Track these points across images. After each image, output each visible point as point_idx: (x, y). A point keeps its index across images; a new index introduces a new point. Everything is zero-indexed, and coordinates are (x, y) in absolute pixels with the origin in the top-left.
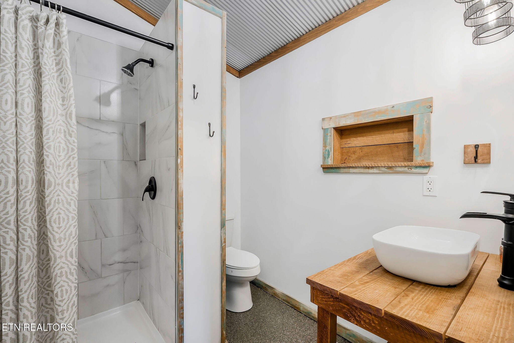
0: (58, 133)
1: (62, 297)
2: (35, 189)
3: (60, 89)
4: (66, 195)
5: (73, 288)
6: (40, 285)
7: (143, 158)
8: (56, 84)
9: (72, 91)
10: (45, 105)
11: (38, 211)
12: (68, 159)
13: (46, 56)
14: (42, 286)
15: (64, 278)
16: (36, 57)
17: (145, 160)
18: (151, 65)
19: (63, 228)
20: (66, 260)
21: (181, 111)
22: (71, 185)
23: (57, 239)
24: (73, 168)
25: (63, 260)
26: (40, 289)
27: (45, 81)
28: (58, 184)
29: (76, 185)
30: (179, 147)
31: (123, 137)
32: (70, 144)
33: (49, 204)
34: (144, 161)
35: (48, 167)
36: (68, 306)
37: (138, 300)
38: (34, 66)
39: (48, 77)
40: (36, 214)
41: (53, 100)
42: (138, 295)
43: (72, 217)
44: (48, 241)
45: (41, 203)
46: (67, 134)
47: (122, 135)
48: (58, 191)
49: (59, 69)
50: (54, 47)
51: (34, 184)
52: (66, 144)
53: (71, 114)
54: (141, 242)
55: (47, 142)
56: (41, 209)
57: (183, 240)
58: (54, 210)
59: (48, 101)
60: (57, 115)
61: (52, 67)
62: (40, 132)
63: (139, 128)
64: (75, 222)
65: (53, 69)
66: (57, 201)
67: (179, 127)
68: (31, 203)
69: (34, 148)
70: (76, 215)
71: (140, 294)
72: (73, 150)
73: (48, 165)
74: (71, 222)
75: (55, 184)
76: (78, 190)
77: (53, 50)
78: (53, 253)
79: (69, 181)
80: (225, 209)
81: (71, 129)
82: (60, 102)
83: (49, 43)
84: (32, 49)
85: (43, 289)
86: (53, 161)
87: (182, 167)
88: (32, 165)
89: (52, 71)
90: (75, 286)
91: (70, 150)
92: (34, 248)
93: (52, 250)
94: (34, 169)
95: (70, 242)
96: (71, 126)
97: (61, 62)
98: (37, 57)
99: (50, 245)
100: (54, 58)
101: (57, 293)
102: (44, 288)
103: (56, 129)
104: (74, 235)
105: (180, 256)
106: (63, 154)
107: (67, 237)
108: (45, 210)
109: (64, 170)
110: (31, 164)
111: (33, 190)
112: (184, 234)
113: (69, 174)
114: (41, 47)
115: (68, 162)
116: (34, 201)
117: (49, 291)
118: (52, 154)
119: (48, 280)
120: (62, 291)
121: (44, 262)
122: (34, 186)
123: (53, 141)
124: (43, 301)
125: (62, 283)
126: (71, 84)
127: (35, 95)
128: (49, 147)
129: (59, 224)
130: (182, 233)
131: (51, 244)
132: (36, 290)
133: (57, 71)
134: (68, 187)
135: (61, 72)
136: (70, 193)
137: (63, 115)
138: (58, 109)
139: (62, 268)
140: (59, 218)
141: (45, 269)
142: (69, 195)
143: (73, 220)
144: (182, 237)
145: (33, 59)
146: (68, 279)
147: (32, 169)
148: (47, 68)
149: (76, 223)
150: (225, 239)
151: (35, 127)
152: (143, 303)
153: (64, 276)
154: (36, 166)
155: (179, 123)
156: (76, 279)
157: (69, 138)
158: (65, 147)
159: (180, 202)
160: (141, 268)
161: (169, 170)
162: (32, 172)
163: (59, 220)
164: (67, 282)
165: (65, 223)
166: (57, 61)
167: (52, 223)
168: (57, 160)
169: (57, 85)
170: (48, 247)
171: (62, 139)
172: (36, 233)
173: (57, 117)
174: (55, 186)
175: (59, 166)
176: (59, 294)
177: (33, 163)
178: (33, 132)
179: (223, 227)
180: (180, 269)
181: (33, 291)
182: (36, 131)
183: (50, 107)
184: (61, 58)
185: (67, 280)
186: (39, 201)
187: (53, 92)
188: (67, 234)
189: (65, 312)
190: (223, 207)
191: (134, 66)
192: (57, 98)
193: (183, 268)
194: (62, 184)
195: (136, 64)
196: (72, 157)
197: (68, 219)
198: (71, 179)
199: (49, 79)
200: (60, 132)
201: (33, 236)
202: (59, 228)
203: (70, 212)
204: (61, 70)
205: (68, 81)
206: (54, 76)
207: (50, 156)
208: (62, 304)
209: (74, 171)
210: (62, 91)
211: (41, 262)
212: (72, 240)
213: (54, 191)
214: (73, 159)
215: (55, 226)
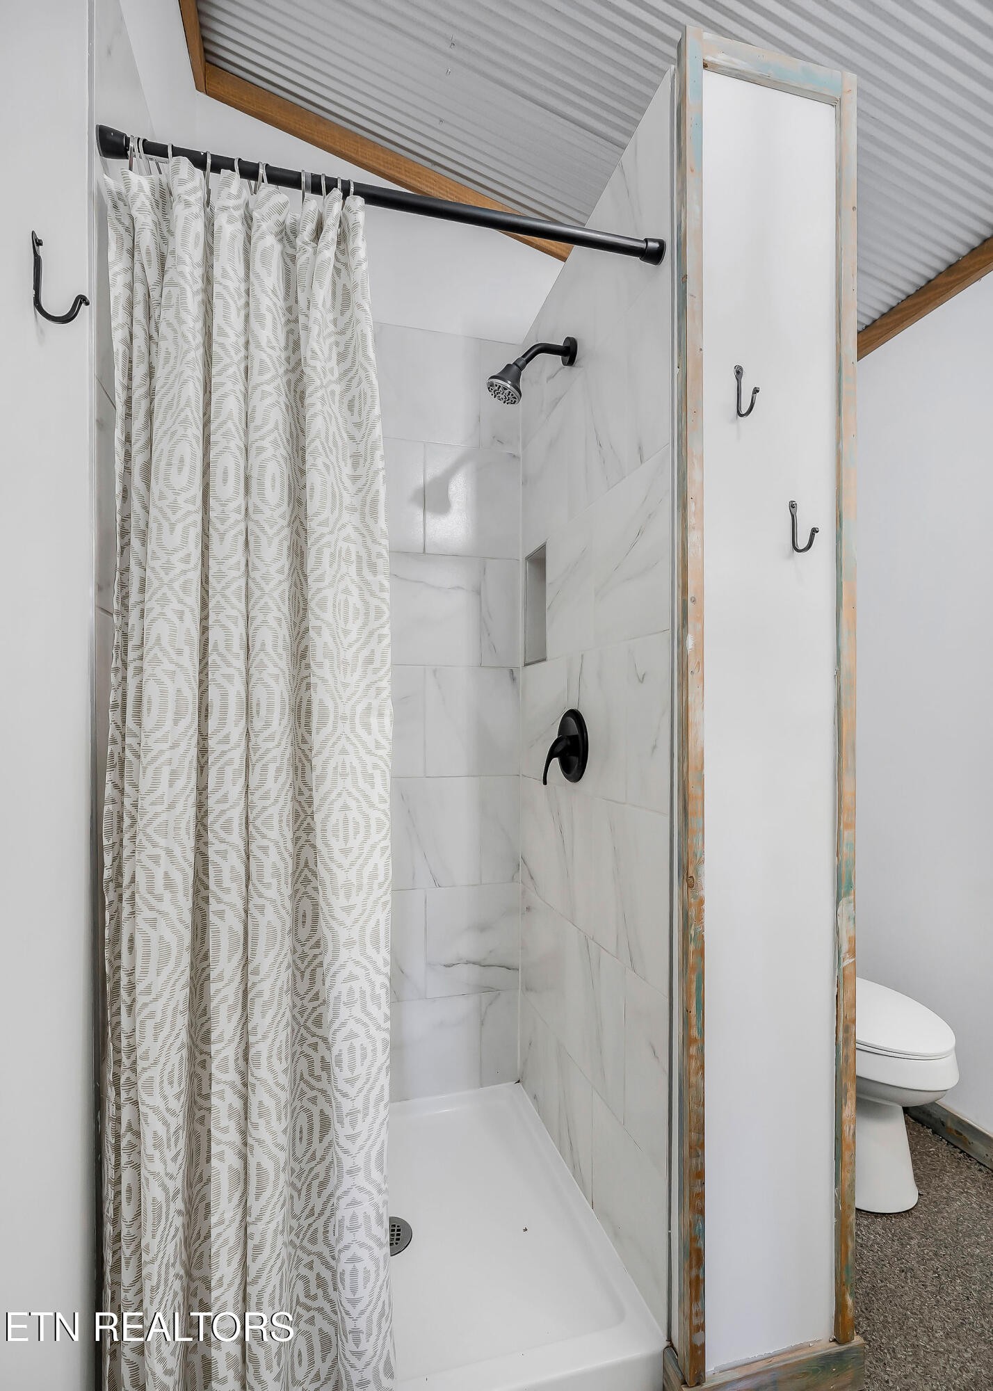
0: (343, 563)
1: (352, 1069)
2: (288, 730)
3: (347, 432)
4: (362, 752)
5: (379, 1046)
6: (298, 1016)
7: (537, 656)
8: (338, 415)
9: (378, 431)
10: (314, 478)
11: (294, 798)
12: (366, 643)
13: (315, 329)
14: (302, 1021)
15: (357, 1011)
16: (291, 345)
17: (544, 660)
18: (567, 359)
19: (355, 852)
20: (363, 953)
21: (696, 463)
22: (374, 721)
23: (339, 885)
24: (379, 669)
25: (355, 953)
26: (296, 1028)
27: (313, 404)
28: (344, 718)
29: (387, 721)
30: (690, 594)
31: (481, 602)
32: (373, 594)
33: (322, 778)
34: (543, 663)
35: (320, 665)
36: (367, 1099)
37: (518, 1082)
38: (287, 371)
39: (319, 394)
40: (289, 806)
41: (332, 463)
42: (519, 1067)
43: (378, 819)
44: (316, 889)
45: (300, 772)
46: (365, 565)
47: (479, 593)
48: (343, 740)
49: (346, 372)
50: (334, 308)
51: (286, 717)
52: (361, 595)
53: (375, 502)
54: (528, 909)
55: (319, 589)
56: (301, 793)
57: (703, 927)
58: (333, 796)
59: (321, 466)
60: (341, 511)
61: (329, 365)
62: (298, 566)
63: (521, 571)
64: (385, 838)
65: (332, 371)
66: (340, 770)
67: (692, 520)
68: (279, 770)
69: (285, 609)
70: (386, 815)
71: (525, 1063)
72: (379, 613)
73: (319, 658)
74: (375, 838)
75: (336, 717)
76: (391, 737)
77: (330, 317)
78: (330, 928)
79: (369, 708)
80: (851, 825)
81: (375, 549)
82: (347, 470)
83: (322, 293)
84: (283, 320)
85: (303, 1031)
86: (331, 645)
87: (700, 664)
88: (281, 659)
89: (329, 377)
90: (384, 1040)
91: (372, 614)
92: (284, 908)
93: (329, 918)
94: (287, 672)
95: (372, 898)
96: (374, 541)
97: (351, 350)
98: (294, 345)
99: (322, 903)
100: (332, 339)
101: (340, 1055)
102: (307, 1028)
103: (338, 548)
104: (381, 878)
105: (694, 986)
106: (354, 627)
107: (365, 881)
108: (311, 797)
109: (357, 675)
110: (280, 656)
111: (283, 733)
112: (706, 906)
113: (369, 686)
114: (305, 310)
115: (365, 653)
116: (285, 767)
117: (318, 1036)
118: (329, 625)
119: (316, 1003)
120: (351, 1049)
121: (306, 949)
122: (285, 722)
123: (331, 585)
124: (303, 1065)
125: (351, 1025)
126: (377, 411)
127: (289, 455)
128: (322, 605)
129: (346, 841)
130: (701, 902)
131: (326, 899)
132: (288, 1035)
133: (340, 379)
134: (367, 727)
135: (350, 381)
136: (372, 746)
137: (355, 510)
138: (343, 491)
139: (352, 977)
140: (346, 821)
141: (309, 971)
142: (369, 752)
143: (378, 832)
144: (700, 919)
145: (286, 348)
146: (368, 1014)
147: (282, 670)
148: (318, 364)
149: (387, 843)
150: (852, 940)
151: (289, 548)
152: (535, 1097)
153: (358, 1006)
154: (290, 662)
155: (692, 507)
156: (386, 1018)
157: (369, 576)
158: (360, 605)
159: (693, 789)
160: (528, 989)
161: (642, 680)
162: (281, 680)
163: (346, 829)
164: (365, 1024)
165: (360, 837)
166: (341, 349)
167: (329, 835)
168: (342, 644)
169: (340, 420)
170: (316, 905)
171: (353, 582)
172: (290, 861)
173: (340, 515)
174: (335, 723)
175: (346, 663)
176: (345, 1058)
177: (284, 653)
178: (285, 562)
179: (847, 893)
180: (694, 1033)
181: (283, 1036)
182: (290, 559)
183: (324, 483)
184: (351, 338)
185: (366, 1019)
186: (296, 768)
187: (331, 438)
188: (366, 874)
189: (360, 1116)
190: (844, 818)
191: (521, 368)
192: (340, 456)
193: (702, 1031)
194: (353, 716)
195: (528, 361)
196: (376, 634)
197: (368, 826)
198: (375, 703)
199: (322, 398)
200: (348, 562)
201: (282, 871)
202: (345, 852)
203: (372, 805)
204: (351, 374)
205: (369, 400)
206: (333, 393)
207: (326, 633)
208: (352, 1092)
209: (381, 680)
210: (352, 438)
211: (299, 949)
212: (377, 893)
213: (333, 739)
214: (380, 642)
215: (336, 845)
